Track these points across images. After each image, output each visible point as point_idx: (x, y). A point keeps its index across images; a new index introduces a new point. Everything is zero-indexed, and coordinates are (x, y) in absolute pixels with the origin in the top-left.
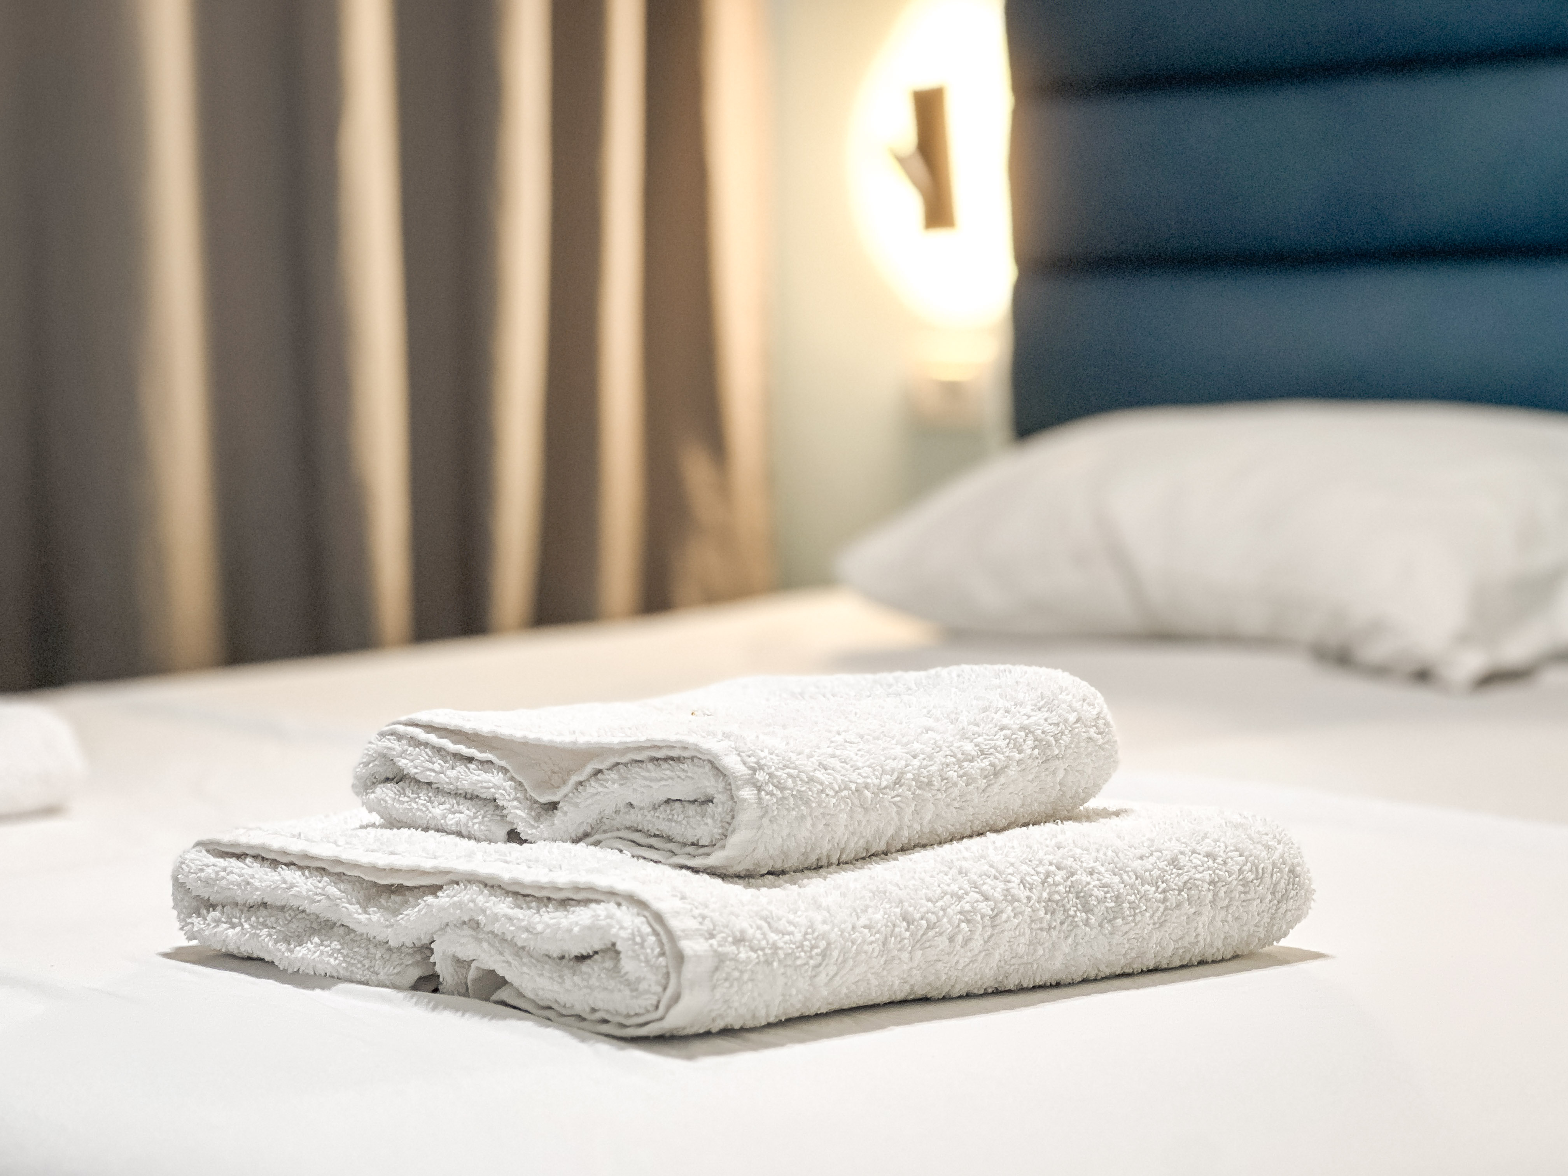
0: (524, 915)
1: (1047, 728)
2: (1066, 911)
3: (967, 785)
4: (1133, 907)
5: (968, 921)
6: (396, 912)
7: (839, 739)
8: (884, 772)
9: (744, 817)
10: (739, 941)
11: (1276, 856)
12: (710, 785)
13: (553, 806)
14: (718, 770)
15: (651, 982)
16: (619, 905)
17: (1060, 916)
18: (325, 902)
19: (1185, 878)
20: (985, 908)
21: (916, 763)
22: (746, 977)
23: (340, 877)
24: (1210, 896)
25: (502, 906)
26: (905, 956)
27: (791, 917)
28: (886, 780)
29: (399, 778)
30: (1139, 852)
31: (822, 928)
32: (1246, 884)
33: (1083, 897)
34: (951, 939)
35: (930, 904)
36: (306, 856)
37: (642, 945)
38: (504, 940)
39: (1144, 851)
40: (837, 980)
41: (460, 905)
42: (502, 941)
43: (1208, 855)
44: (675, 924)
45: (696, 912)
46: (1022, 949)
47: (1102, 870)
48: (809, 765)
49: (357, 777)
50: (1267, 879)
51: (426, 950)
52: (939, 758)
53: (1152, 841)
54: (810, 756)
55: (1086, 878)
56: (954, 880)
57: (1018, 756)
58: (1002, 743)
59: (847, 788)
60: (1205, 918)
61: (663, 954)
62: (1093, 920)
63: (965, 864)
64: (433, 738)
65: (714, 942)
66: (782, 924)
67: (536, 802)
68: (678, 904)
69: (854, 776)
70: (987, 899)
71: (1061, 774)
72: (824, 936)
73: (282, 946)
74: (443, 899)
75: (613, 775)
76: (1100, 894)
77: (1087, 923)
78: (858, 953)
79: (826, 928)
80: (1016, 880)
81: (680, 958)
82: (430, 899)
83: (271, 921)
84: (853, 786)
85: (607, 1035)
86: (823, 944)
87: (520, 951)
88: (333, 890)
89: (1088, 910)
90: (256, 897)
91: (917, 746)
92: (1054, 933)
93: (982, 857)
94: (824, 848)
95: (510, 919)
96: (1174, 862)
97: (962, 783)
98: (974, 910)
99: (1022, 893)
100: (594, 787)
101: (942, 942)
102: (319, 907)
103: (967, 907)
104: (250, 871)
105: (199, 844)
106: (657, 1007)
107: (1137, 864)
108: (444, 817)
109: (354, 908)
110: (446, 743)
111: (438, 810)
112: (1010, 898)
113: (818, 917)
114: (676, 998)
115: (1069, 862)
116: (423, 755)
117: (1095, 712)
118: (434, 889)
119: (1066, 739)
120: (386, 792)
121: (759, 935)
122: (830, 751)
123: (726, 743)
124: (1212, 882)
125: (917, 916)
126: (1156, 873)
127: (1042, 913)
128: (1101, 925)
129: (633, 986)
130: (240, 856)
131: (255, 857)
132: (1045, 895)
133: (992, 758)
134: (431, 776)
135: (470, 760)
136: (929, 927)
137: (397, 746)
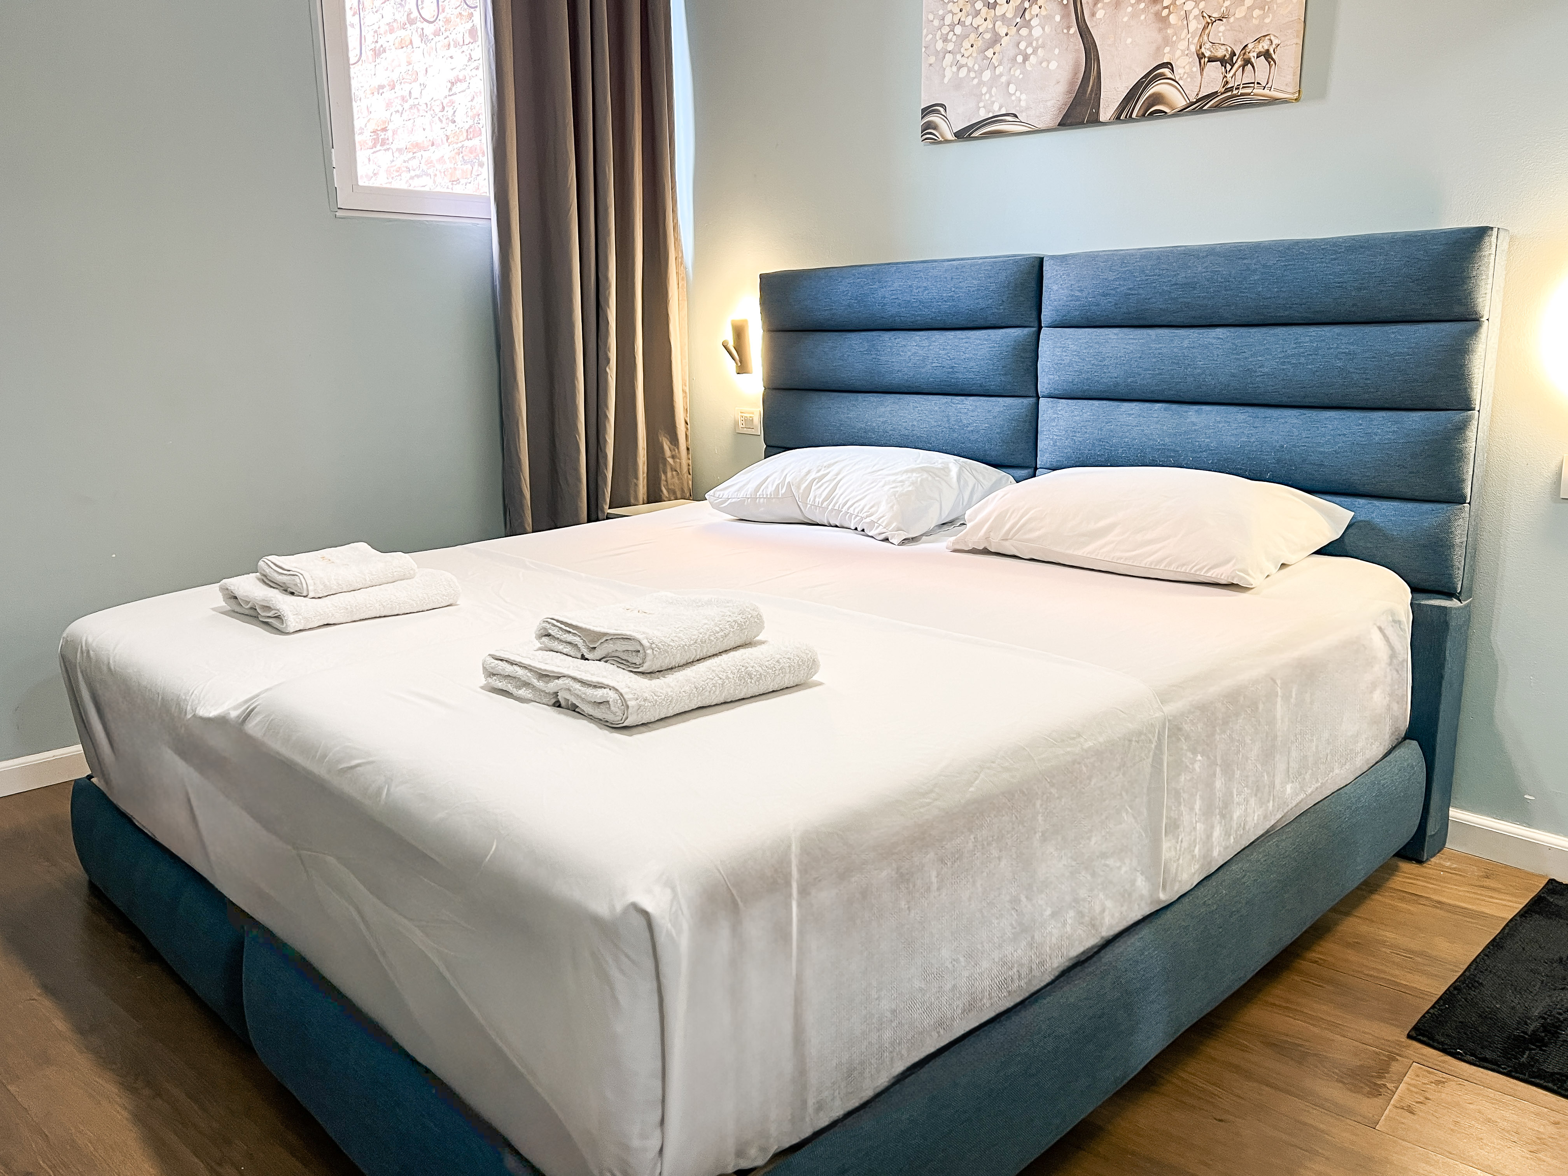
0: (583, 689)
1: (742, 620)
2: (745, 679)
3: (717, 640)
4: (765, 676)
5: (714, 686)
6: (547, 683)
7: (678, 630)
8: (691, 640)
9: (648, 658)
10: (645, 700)
11: (809, 656)
12: (639, 648)
13: (595, 648)
14: (641, 644)
15: (620, 713)
16: (610, 689)
17: (743, 681)
18: (527, 678)
19: (781, 666)
20: (720, 682)
21: (701, 636)
22: (647, 710)
23: (531, 670)
24: (788, 671)
25: (577, 686)
26: (695, 699)
27: (661, 691)
28: (692, 642)
29: (549, 635)
30: (768, 659)
31: (670, 694)
32: (799, 665)
33: (750, 675)
34: (710, 692)
35: (703, 683)
36: (520, 663)
37: (617, 703)
38: (578, 695)
39: (769, 659)
40: (675, 708)
41: (565, 684)
42: (578, 696)
43: (788, 658)
44: (626, 696)
45: (633, 692)
46: (732, 692)
47: (756, 666)
48: (668, 641)
49: (536, 635)
50: (806, 664)
51: (556, 694)
52: (708, 633)
53: (772, 655)
54: (669, 638)
55: (751, 669)
56: (711, 674)
57: (732, 630)
58: (728, 627)
59: (680, 646)
60: (787, 677)
61: (623, 705)
62: (753, 681)
63: (714, 668)
64: (558, 624)
65: (638, 701)
66: (659, 694)
67: (588, 646)
68: (627, 690)
69: (682, 642)
70: (721, 679)
71: (746, 633)
72: (670, 696)
73: (515, 689)
74: (560, 681)
75: (611, 642)
76: (755, 674)
77: (751, 683)
78: (681, 700)
79: (672, 693)
80: (730, 672)
81: (628, 707)
82: (557, 681)
83: (511, 681)
84: (682, 645)
85: (608, 726)
86: (670, 698)
87: (583, 699)
88: (529, 674)
89: (751, 678)
90: (507, 674)
91: (702, 630)
92: (741, 686)
93: (720, 665)
94: (673, 664)
95: (580, 690)
96: (778, 662)
97: (715, 640)
98: (717, 683)
99: (731, 676)
100: (606, 645)
101: (707, 693)
102: (524, 678)
103: (715, 682)
104: (505, 666)
105: (489, 655)
106: (622, 720)
107: (767, 663)
108: (562, 649)
109: (535, 681)
110: (562, 626)
111: (560, 647)
112: (728, 678)
113: (669, 690)
114: (627, 718)
115: (746, 665)
116: (556, 629)
117: (757, 613)
118: (559, 678)
119: (748, 623)
120: (545, 639)
121: (651, 698)
122: (675, 635)
123: (643, 636)
124: (789, 666)
125: (699, 686)
126: (772, 665)
127: (737, 681)
128: (755, 683)
129: (615, 714)
130: (501, 660)
131: (506, 661)
132: (738, 676)
133: (724, 632)
134: (559, 636)
135: (570, 632)
136: (703, 690)
137: (548, 626)
